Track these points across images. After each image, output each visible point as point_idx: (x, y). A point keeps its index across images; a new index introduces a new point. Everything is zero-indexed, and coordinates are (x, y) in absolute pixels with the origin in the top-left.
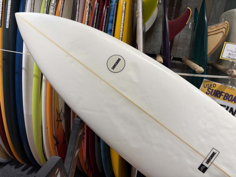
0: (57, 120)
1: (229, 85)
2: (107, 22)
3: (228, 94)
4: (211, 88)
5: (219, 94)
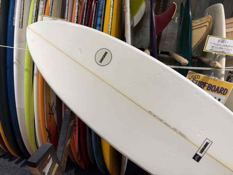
0: (49, 113)
1: (212, 76)
2: (96, 17)
3: (211, 85)
4: (196, 79)
5: (202, 85)
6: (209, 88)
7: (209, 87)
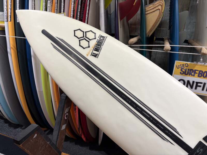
3: (202, 71)
4: (184, 68)
5: (193, 72)
6: (200, 75)
7: (199, 73)
